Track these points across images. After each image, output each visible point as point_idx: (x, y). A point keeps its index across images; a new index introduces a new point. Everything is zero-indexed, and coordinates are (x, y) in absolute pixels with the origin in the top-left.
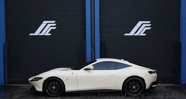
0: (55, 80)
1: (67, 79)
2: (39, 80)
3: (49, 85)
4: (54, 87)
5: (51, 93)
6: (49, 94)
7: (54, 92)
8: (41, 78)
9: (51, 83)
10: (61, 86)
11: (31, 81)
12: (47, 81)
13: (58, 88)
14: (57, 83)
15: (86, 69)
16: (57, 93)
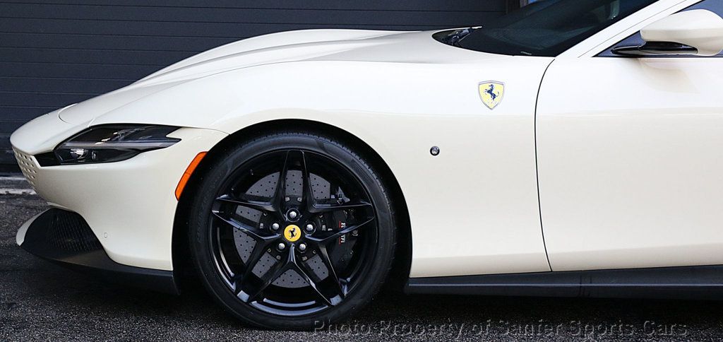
0: (310, 155)
1: (435, 151)
2: (137, 152)
3: (242, 211)
4: (292, 233)
5: (257, 287)
6: (243, 296)
7: (290, 280)
8: (160, 134)
9: (264, 187)
10: (362, 215)
11: (46, 158)
12: (229, 164)
13: (331, 244)
14: (320, 186)
15: (629, 50)
16: (329, 287)
